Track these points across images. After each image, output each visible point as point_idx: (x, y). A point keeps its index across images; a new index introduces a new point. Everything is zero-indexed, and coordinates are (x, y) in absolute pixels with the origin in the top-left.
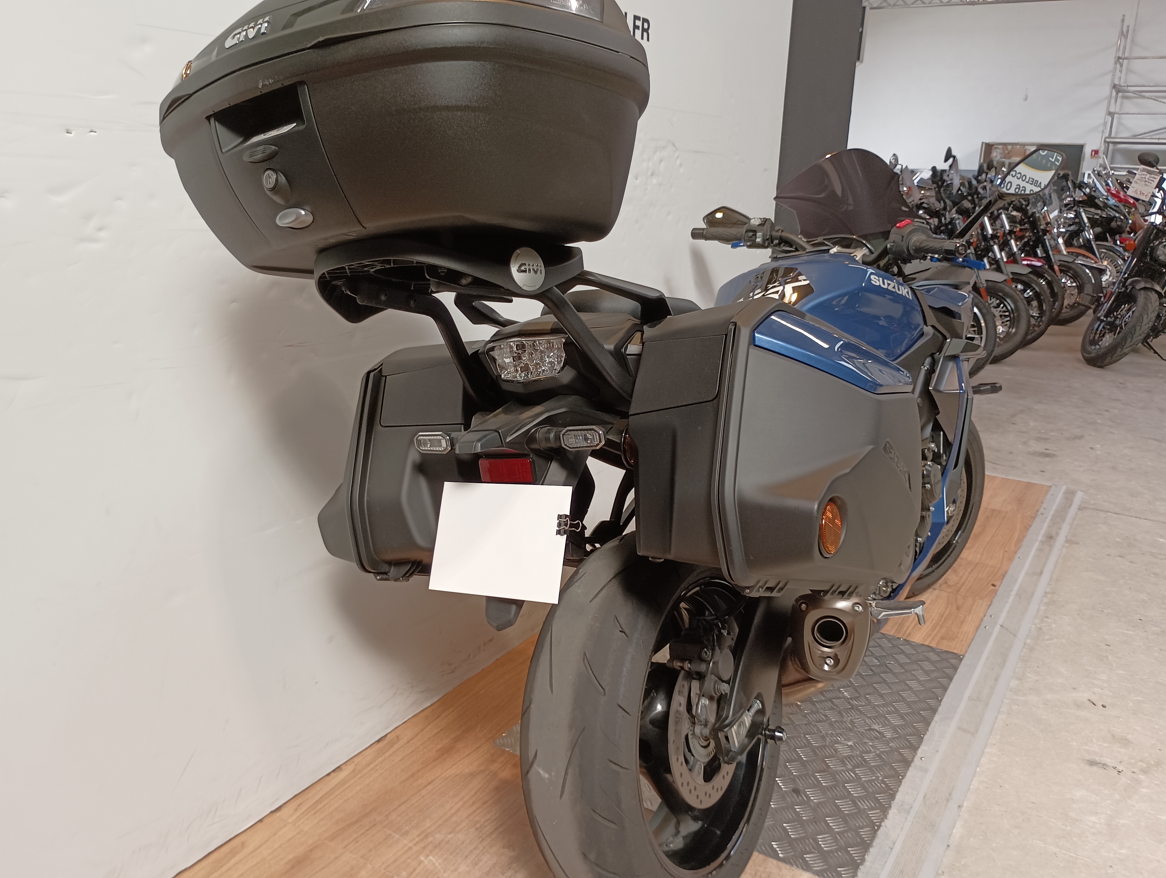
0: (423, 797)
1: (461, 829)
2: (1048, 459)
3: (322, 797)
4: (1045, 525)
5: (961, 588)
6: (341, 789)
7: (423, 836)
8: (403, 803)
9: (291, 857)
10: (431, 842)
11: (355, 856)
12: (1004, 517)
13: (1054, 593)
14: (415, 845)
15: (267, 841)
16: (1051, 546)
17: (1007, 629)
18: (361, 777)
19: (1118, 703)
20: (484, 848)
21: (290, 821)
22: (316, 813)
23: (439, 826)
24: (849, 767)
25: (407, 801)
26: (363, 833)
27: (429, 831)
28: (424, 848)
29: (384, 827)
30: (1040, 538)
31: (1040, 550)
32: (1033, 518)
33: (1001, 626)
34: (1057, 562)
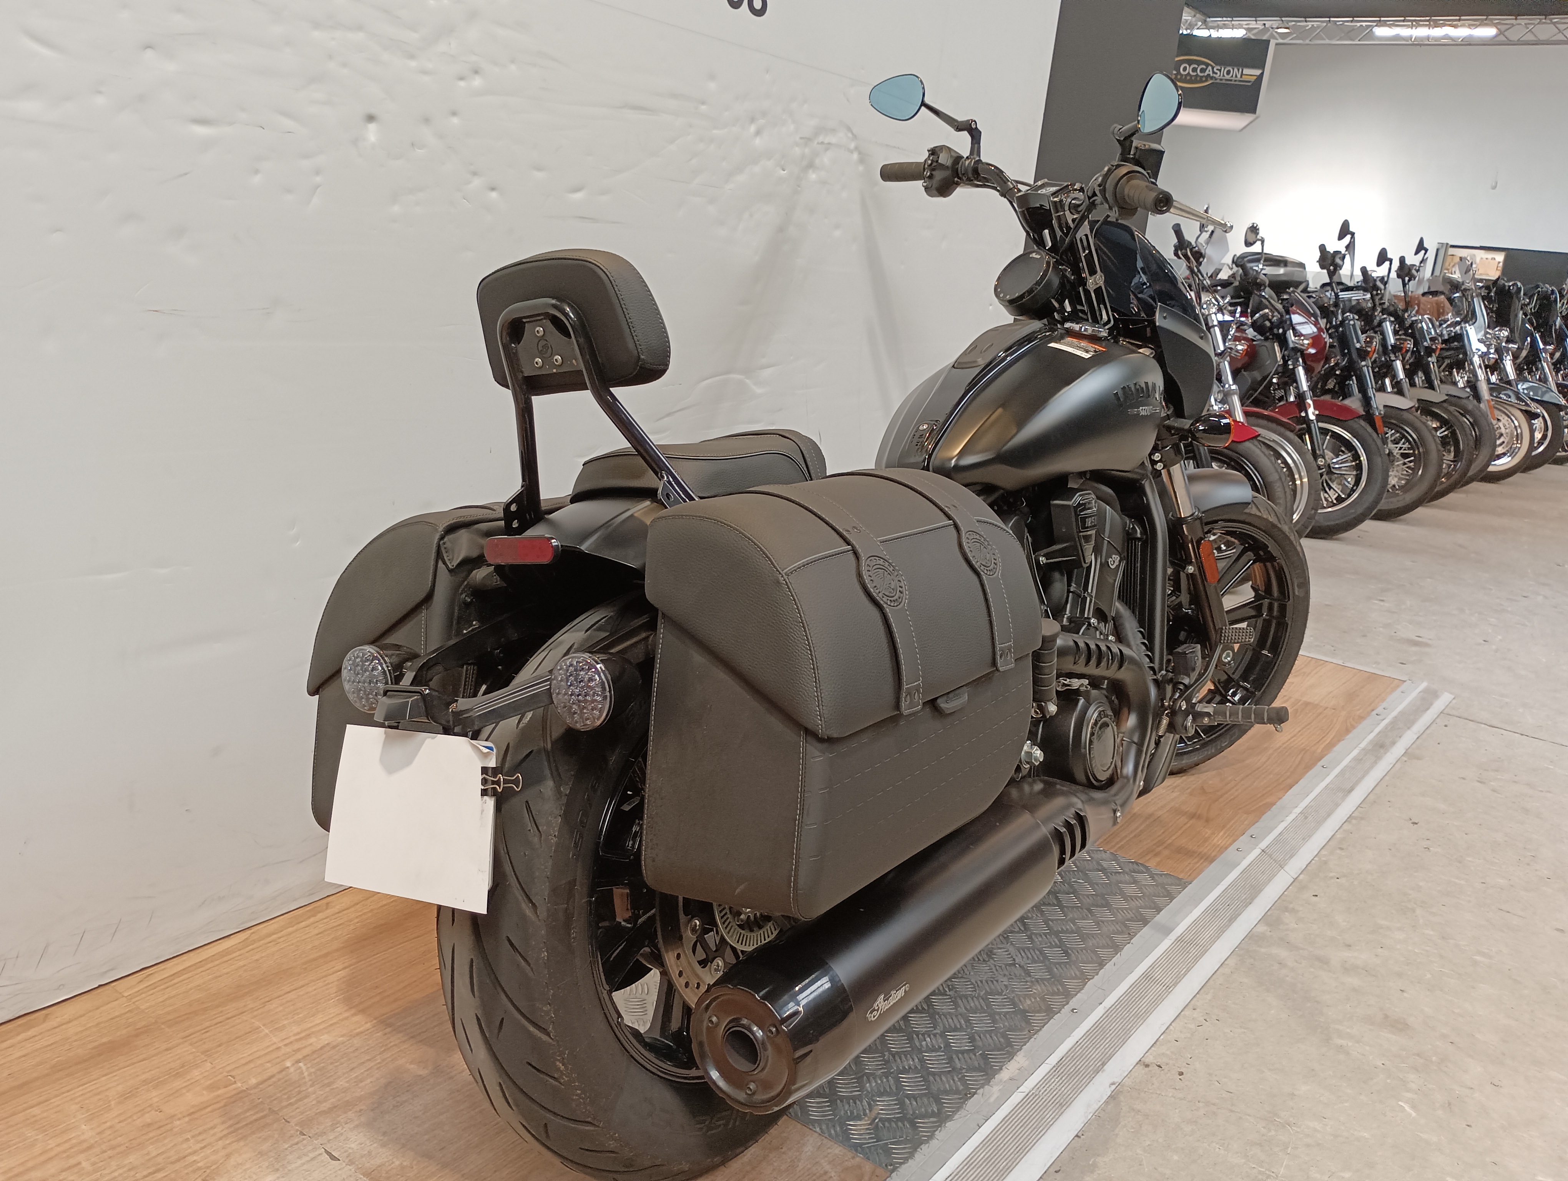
0: (329, 984)
1: (362, 1033)
2: (1414, 649)
3: (184, 969)
4: (1377, 730)
5: (1221, 796)
6: (217, 962)
7: (303, 1035)
8: (296, 989)
9: (105, 1040)
10: (311, 1044)
11: (194, 1050)
12: (1321, 713)
13: (1362, 818)
14: (286, 1045)
15: (81, 1016)
16: (1378, 758)
17: (1270, 856)
18: (253, 949)
19: (1410, 973)
20: (383, 1060)
21: (126, 994)
22: (167, 988)
23: (331, 1025)
24: (962, 1010)
25: (303, 986)
26: (221, 1022)
27: (314, 1030)
28: (299, 1050)
29: (255, 1017)
30: (1363, 745)
31: (1358, 760)
32: (1362, 718)
33: (1263, 851)
34: (1381, 780)
